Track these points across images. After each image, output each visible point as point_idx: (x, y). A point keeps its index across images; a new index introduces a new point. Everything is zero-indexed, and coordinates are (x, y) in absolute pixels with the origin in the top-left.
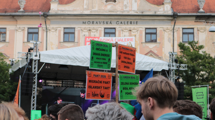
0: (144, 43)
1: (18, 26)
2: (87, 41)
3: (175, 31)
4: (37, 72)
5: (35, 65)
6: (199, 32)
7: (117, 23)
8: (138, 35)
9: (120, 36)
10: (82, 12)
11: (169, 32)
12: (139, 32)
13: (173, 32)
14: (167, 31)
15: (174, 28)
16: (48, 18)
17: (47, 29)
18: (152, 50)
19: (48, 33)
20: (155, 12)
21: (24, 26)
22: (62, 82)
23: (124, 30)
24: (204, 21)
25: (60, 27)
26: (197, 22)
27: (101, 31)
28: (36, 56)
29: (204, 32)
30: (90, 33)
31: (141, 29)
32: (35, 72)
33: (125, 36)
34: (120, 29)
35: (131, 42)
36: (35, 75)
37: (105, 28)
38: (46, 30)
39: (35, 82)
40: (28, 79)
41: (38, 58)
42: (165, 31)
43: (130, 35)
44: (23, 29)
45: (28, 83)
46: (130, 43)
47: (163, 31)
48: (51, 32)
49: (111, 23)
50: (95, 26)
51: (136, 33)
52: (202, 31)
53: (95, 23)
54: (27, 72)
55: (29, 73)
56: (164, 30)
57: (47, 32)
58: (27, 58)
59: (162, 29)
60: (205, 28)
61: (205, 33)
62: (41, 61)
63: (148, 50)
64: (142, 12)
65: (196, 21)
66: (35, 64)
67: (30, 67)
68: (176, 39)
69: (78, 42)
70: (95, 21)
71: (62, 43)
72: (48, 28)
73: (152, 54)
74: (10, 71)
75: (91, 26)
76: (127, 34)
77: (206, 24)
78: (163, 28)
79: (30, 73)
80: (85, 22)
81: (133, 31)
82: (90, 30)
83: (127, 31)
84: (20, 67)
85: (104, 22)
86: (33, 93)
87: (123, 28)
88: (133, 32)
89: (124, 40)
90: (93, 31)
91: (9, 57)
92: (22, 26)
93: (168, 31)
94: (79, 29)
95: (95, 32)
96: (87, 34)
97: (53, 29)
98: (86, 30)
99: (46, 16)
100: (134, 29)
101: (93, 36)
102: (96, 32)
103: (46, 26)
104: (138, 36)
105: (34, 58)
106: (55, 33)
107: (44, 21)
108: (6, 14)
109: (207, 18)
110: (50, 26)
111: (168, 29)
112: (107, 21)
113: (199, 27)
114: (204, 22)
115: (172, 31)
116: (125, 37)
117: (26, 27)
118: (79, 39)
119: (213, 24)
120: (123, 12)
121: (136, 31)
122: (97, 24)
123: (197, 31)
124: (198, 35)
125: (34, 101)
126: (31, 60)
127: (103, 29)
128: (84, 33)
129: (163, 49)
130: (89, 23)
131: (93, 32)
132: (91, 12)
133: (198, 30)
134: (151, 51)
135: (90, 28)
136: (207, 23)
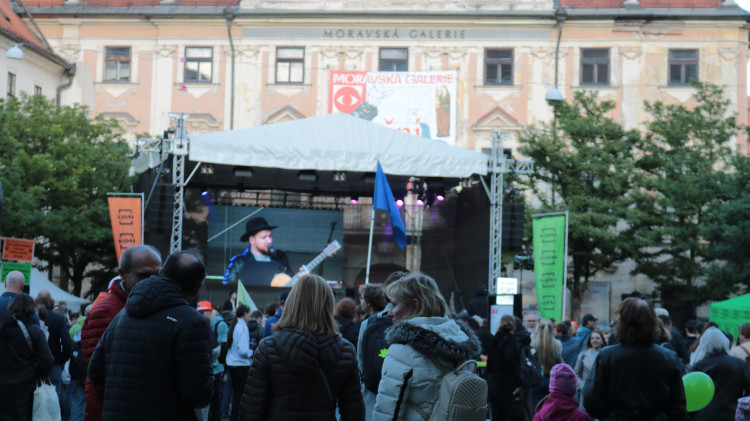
0: (479, 87)
1: (161, 42)
2: (334, 81)
3: (560, 55)
4: (182, 184)
5: (179, 167)
6: (624, 59)
7: (412, 35)
8: (465, 64)
9: (418, 69)
10: (322, 4)
11: (544, 58)
12: (467, 57)
13: (557, 59)
14: (540, 55)
15: (558, 48)
16: (236, 20)
17: (233, 50)
18: (501, 105)
19: (237, 60)
20: (512, 6)
21: (175, 42)
22: (258, 194)
23: (431, 54)
24: (637, 29)
25: (267, 46)
26: (619, 31)
27: (370, 55)
28: (181, 147)
29: (637, 59)
30: (344, 60)
31: (473, 50)
32: (178, 181)
33: (431, 68)
34: (420, 50)
35: (447, 84)
36: (178, 189)
37: (382, 49)
38: (231, 53)
39: (177, 206)
40: (163, 198)
41: (183, 152)
42: (536, 56)
43: (446, 68)
44: (174, 49)
45: (162, 207)
46: (445, 87)
47: (530, 56)
48: (243, 57)
49: (396, 34)
50: (357, 43)
51: (461, 60)
52: (630, 54)
53: (355, 33)
54: (161, 184)
55: (165, 184)
56: (533, 54)
57: (233, 57)
58: (161, 152)
59: (527, 50)
60: (638, 47)
61: (640, 61)
62: (191, 158)
63: (490, 106)
64: (478, 6)
65: (616, 29)
66: (179, 165)
67: (168, 171)
68: (564, 77)
69: (311, 85)
70: (356, 29)
71: (271, 88)
72: (235, 48)
73: (500, 117)
74: (132, 172)
75: (346, 43)
76: (437, 62)
77: (643, 36)
78: (530, 47)
79: (167, 185)
80: (331, 33)
81: (454, 55)
82: (342, 53)
83: (437, 54)
84: (151, 166)
85: (377, 33)
86: (174, 228)
87: (427, 48)
88: (454, 59)
89: (428, 80)
90: (350, 54)
91: (138, 122)
92: (170, 43)
93: (544, 55)
94: (315, 49)
95: (355, 58)
96: (334, 62)
97: (249, 50)
98: (333, 54)
99: (230, 16)
100: (455, 52)
101: (351, 69)
102: (358, 59)
103: (231, 42)
104: (464, 70)
105: (176, 151)
106: (253, 60)
107: (226, 28)
108: (130, 11)
109: (644, 21)
110: (242, 43)
111: (543, 52)
112: (388, 28)
113: (623, 44)
114: (637, 32)
115: (554, 55)
116: (432, 73)
117: (182, 43)
118: (314, 76)
119: (662, 36)
120: (427, 6)
121: (459, 55)
122: (360, 38)
123: (617, 55)
124: (621, 67)
125: (176, 246)
126: (171, 156)
127: (376, 51)
128: (327, 62)
129: (529, 102)
130: (340, 34)
131: (350, 58)
132: (346, 5)
133: (621, 54)
134: (498, 109)
135: (342, 47)
136: (644, 33)
